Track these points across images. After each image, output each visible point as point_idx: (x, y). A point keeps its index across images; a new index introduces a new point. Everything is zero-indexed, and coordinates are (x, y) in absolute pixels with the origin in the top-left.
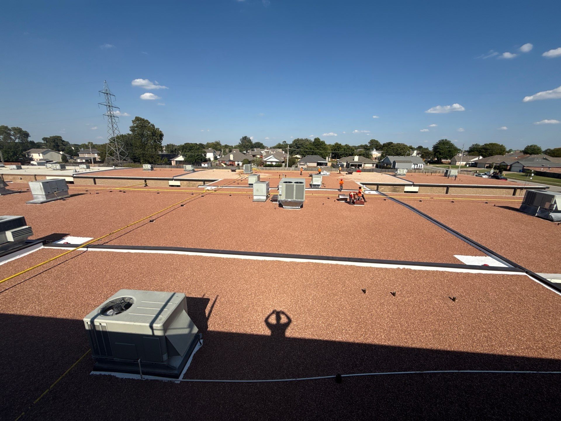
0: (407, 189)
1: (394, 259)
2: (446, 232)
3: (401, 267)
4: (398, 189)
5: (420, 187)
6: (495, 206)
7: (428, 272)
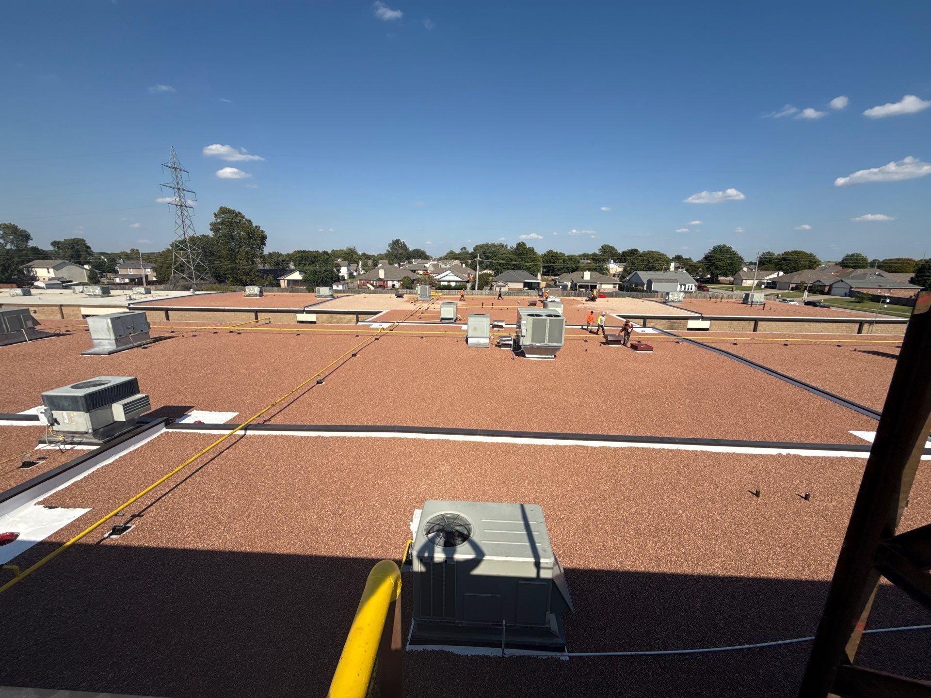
0: (692, 324)
1: (761, 439)
2: (811, 394)
3: (784, 452)
4: (677, 325)
5: (713, 321)
6: (855, 350)
7: (831, 459)
